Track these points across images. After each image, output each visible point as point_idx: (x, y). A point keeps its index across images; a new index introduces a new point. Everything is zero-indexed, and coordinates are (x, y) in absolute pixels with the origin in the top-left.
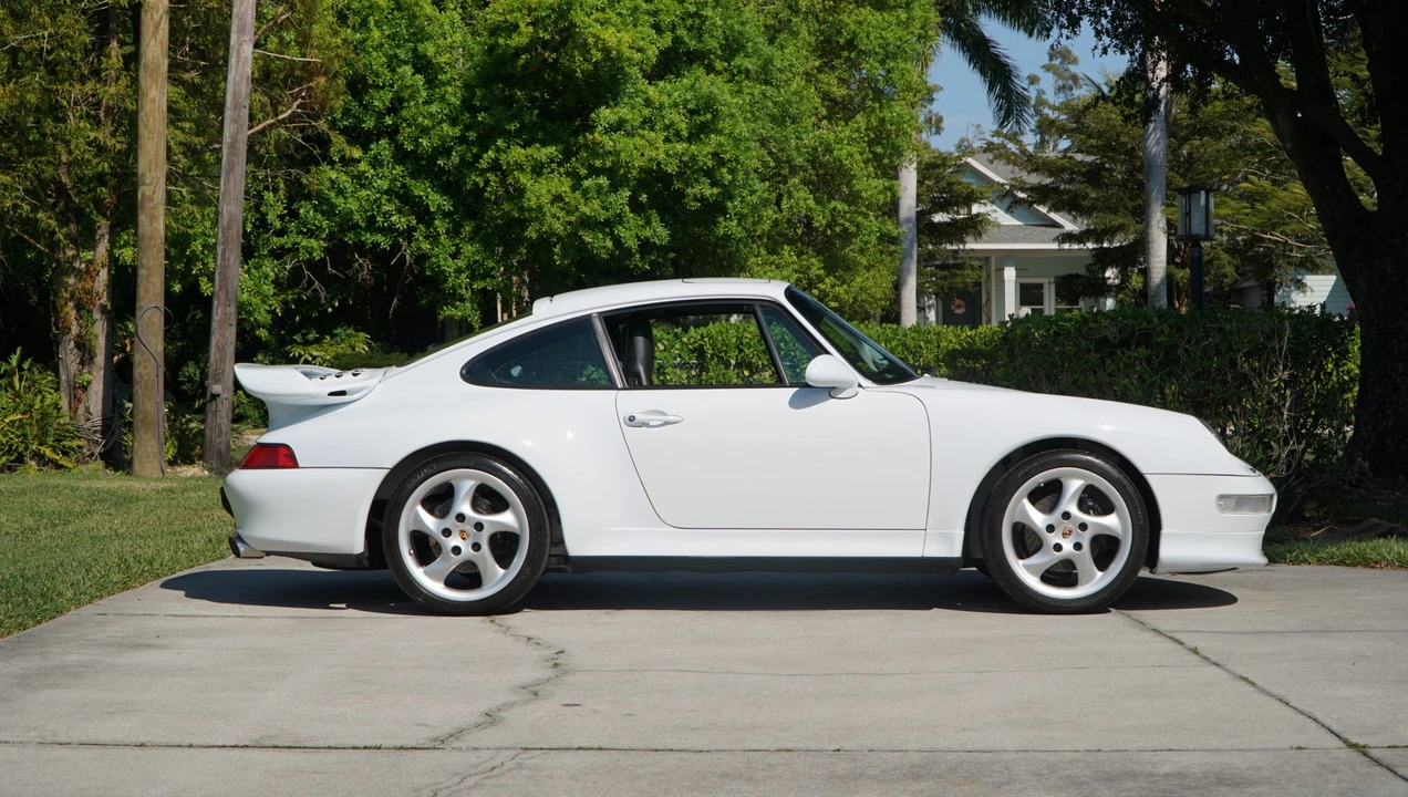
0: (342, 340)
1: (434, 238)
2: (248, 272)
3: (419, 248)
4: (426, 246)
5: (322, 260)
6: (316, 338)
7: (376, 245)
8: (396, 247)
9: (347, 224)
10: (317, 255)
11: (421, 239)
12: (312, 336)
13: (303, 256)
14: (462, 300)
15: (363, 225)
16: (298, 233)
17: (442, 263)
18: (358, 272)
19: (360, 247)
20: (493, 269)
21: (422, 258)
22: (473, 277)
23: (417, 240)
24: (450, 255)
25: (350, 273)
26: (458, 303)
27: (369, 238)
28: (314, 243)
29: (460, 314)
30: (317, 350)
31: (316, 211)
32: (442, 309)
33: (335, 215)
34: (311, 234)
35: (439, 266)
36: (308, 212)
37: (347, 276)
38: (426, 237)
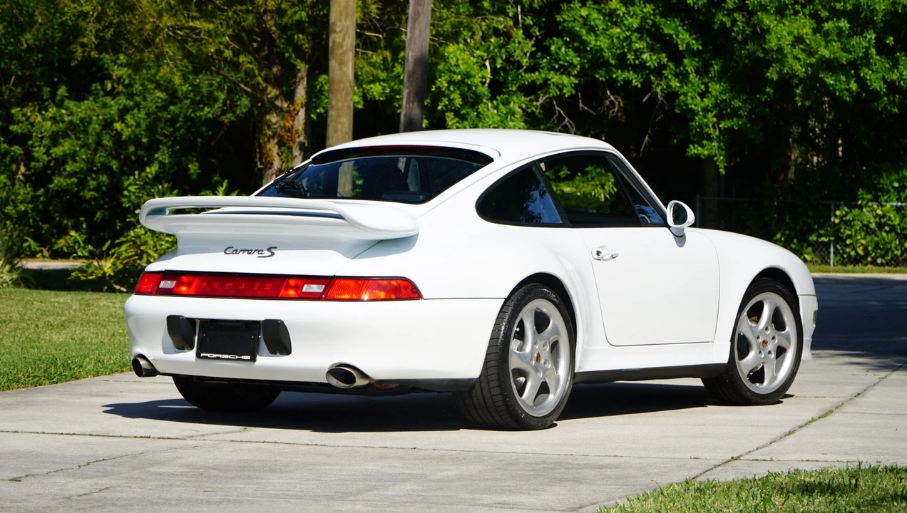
0: (593, 179)
1: (683, 77)
2: (496, 108)
3: (669, 86)
4: (675, 84)
5: (573, 98)
6: (567, 175)
7: (628, 82)
8: (647, 85)
9: (597, 61)
10: (568, 92)
11: (670, 77)
12: (562, 174)
13: (554, 92)
14: (710, 139)
15: (613, 62)
16: (550, 70)
17: (690, 101)
18: (609, 109)
19: (611, 83)
20: (739, 108)
21: (672, 96)
22: (720, 117)
23: (666, 78)
24: (699, 94)
25: (602, 109)
26: (705, 142)
27: (620, 75)
28: (565, 79)
29: (706, 153)
30: (568, 186)
31: (568, 47)
32: (689, 147)
33: (586, 51)
34: (564, 70)
35: (686, 105)
36: (560, 49)
37: (598, 112)
38: (676, 75)
